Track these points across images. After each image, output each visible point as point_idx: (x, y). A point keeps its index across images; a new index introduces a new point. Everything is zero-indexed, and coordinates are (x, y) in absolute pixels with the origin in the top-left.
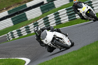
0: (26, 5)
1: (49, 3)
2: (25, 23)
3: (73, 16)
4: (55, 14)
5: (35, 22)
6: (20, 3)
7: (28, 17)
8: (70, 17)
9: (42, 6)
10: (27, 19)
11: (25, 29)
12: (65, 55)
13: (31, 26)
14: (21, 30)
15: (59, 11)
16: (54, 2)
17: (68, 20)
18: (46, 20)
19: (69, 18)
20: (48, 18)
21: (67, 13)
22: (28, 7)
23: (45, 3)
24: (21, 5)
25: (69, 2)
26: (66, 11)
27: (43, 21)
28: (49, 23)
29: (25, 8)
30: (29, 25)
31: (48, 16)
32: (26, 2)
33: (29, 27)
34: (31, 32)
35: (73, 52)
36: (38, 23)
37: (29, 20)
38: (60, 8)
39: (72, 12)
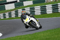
1: (20, 2)
3: (33, 13)
5: (10, 12)
7: (6, 8)
8: (31, 13)
9: (16, 3)
11: (3, 15)
12: (24, 36)
13: (7, 14)
14: (0, 15)
16: (24, 2)
20: (18, 11)
21: (30, 10)
22: (7, 2)
25: (32, 4)
26: (30, 9)
27: (15, 12)
28: (18, 14)
29: (5, 2)
30: (6, 13)
31: (18, 10)
33: (6, 14)
36: (11, 13)
37: (6, 10)
38: (26, 7)
39: (33, 11)
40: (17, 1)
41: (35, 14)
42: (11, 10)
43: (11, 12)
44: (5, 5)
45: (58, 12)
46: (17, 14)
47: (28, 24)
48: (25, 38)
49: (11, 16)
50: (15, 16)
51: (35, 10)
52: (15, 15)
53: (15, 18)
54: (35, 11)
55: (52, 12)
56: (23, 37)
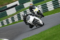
0: (6, 6)
1: (20, 5)
2: (6, 17)
4: (24, 12)
5: (12, 17)
6: (3, 5)
7: (8, 14)
9: (16, 7)
10: (7, 15)
11: (6, 21)
13: (10, 19)
14: (3, 22)
15: (26, 10)
22: (8, 7)
23: (18, 5)
24: (4, 6)
27: (17, 16)
29: (6, 8)
30: (8, 19)
31: (20, 13)
32: (6, 5)
33: (8, 20)
34: (9, 23)
35: (35, 35)
36: (14, 17)
37: (8, 15)
40: (17, 5)
42: (12, 14)
43: (14, 16)
44: (6, 11)
45: (59, 7)
46: (19, 17)
48: (32, 39)
49: (15, 20)
55: (53, 8)
56: (29, 38)
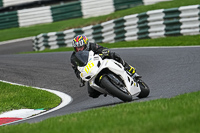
3: (175, 27)
4: (140, 17)
5: (97, 25)
8: (169, 28)
10: (81, 16)
11: (74, 34)
14: (64, 35)
15: (149, 13)
17: (163, 33)
18: (119, 25)
19: (166, 30)
20: (124, 21)
21: (165, 19)
26: (164, 15)
27: (114, 25)
28: (125, 32)
31: (125, 18)
33: (83, 32)
36: (102, 27)
37: (85, 17)
38: (153, 7)
39: (175, 20)
41: (182, 32)
43: (103, 24)
44: (82, 1)
46: (120, 30)
47: (92, 84)
48: (149, 112)
49: (103, 38)
50: (116, 39)
51: (180, 18)
52: (114, 36)
53: (114, 46)
54: (181, 20)
